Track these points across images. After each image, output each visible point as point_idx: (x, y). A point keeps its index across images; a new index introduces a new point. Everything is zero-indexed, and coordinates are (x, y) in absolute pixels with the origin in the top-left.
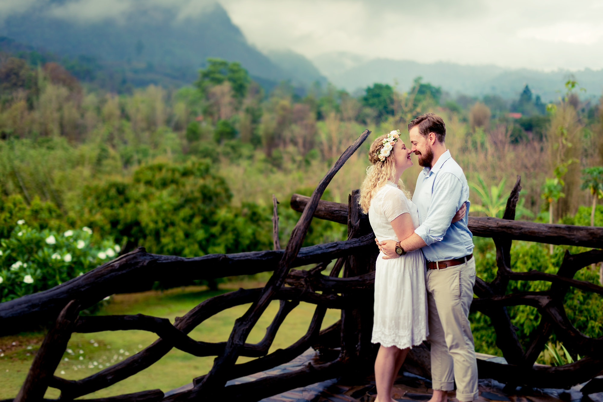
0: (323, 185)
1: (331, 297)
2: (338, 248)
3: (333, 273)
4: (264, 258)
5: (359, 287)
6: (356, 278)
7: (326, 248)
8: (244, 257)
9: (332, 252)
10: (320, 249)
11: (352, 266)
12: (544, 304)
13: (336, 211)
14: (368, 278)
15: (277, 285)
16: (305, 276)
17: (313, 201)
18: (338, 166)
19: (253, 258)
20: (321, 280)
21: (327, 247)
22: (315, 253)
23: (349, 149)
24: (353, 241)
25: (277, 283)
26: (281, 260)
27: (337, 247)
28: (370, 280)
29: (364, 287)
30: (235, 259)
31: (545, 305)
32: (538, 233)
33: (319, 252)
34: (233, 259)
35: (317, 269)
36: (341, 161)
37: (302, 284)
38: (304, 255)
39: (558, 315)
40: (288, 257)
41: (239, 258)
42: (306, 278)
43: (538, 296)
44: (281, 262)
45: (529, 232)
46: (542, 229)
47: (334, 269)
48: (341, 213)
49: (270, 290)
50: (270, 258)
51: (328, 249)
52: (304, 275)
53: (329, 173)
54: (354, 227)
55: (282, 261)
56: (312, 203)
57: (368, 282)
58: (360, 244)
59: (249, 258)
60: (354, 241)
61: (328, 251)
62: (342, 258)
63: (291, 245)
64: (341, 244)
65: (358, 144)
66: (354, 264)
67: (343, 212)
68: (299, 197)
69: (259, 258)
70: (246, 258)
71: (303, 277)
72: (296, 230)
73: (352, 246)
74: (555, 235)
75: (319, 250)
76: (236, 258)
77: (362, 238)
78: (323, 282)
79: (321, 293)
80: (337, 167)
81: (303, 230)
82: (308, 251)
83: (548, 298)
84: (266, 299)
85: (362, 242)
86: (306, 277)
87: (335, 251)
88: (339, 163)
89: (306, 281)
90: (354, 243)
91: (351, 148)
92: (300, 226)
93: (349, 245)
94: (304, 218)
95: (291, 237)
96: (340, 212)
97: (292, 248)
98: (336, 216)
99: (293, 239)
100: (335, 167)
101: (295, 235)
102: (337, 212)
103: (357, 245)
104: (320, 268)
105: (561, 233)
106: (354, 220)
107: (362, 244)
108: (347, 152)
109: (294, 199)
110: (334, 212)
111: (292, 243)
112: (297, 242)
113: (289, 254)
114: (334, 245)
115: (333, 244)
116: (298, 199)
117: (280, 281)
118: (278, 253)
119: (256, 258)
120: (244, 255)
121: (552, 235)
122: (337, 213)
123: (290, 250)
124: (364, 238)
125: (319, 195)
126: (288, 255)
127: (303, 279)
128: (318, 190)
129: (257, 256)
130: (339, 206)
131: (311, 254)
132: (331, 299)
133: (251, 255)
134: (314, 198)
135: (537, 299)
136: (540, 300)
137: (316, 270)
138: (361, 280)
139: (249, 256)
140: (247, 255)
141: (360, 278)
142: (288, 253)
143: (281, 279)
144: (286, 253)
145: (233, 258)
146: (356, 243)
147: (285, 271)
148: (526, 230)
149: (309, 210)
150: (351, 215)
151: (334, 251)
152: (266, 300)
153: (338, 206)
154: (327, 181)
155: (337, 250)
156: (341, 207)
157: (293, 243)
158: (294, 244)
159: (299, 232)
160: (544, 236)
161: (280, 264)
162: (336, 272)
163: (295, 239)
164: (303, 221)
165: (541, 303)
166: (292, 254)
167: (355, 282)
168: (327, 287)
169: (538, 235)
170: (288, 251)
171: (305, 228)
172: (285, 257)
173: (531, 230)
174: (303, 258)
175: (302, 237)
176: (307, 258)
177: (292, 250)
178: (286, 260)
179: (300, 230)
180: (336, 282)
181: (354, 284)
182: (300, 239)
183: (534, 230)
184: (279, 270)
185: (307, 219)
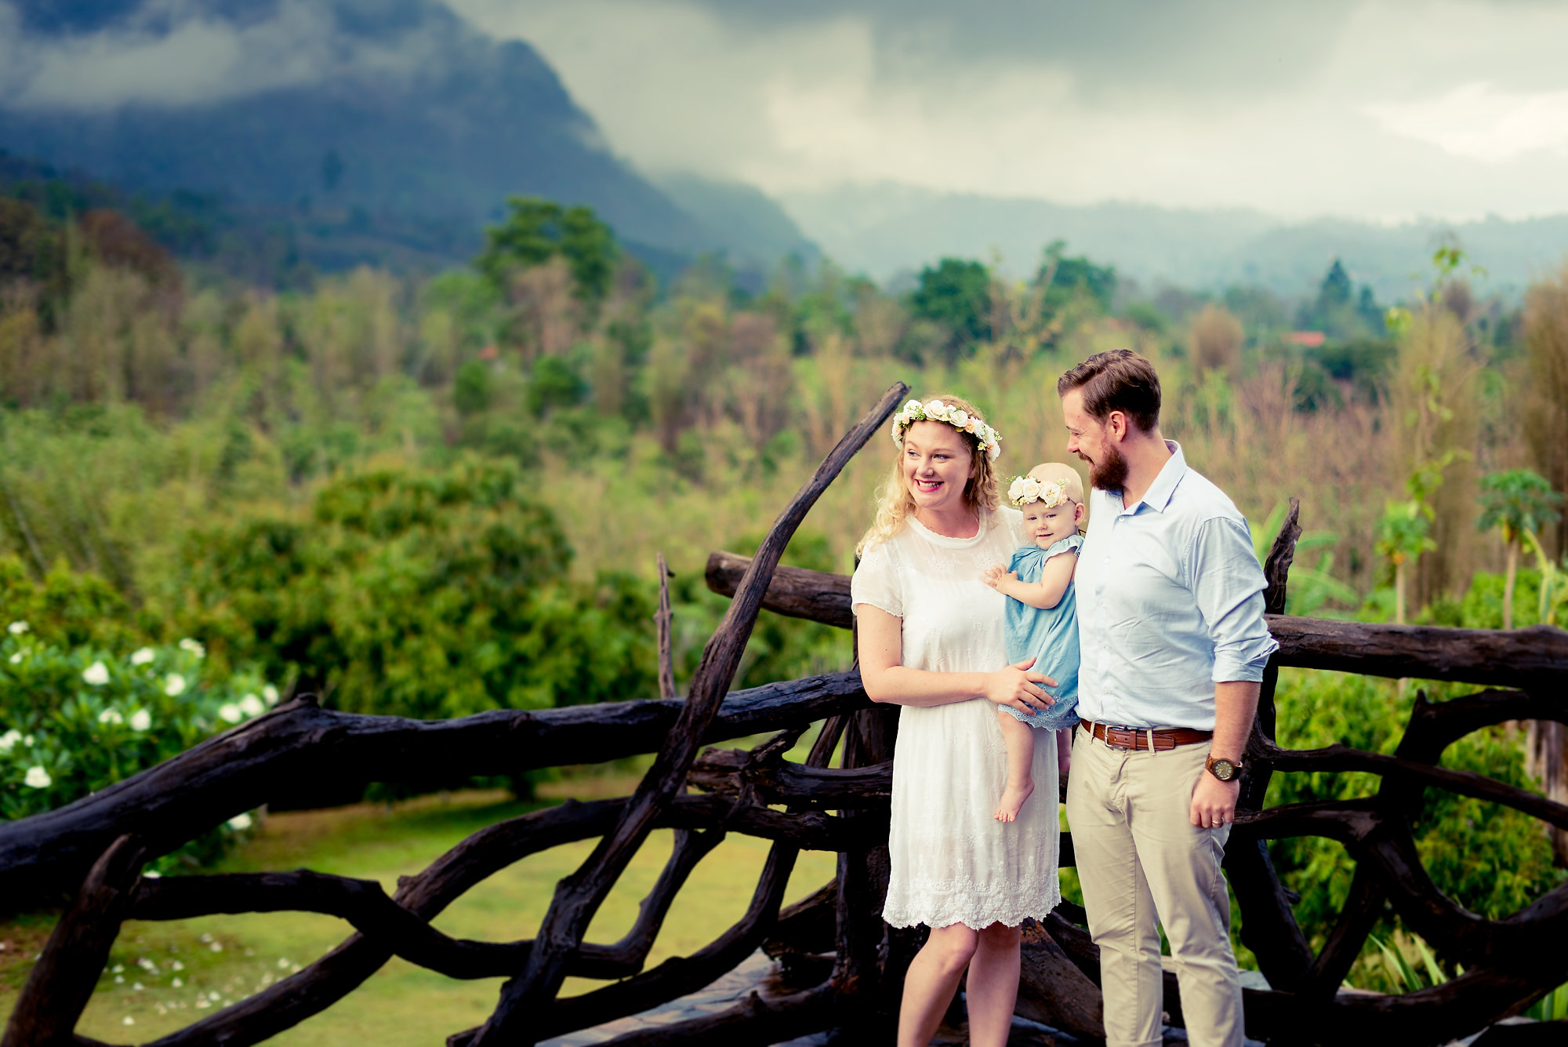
0: (784, 529)
1: (809, 820)
2: (825, 692)
3: (816, 757)
4: (631, 719)
5: (882, 794)
6: (875, 770)
7: (796, 693)
8: (579, 717)
9: (809, 701)
10: (778, 694)
11: (864, 738)
12: (1361, 832)
13: (824, 593)
15: (666, 789)
16: (741, 767)
17: (758, 570)
18: (824, 477)
19: (602, 719)
20: (783, 774)
21: (796, 690)
22: (764, 706)
23: (853, 434)
25: (664, 784)
26: (677, 725)
27: (824, 689)
30: (554, 724)
31: (1365, 833)
32: (1346, 646)
33: (776, 702)
34: (548, 722)
35: (773, 748)
36: (831, 464)
37: (733, 787)
38: (735, 711)
39: (1398, 860)
40: (695, 715)
41: (563, 719)
42: (743, 771)
43: (1347, 812)
44: (675, 730)
45: (1322, 646)
46: (1354, 636)
47: (817, 747)
48: (835, 598)
49: (646, 804)
50: (645, 719)
51: (799, 694)
52: (739, 763)
53: (799, 498)
55: (678, 727)
56: (756, 574)
59: (591, 719)
62: (839, 717)
63: (701, 684)
64: (835, 682)
65: (875, 421)
67: (840, 598)
68: (728, 559)
69: (618, 721)
70: (584, 720)
71: (735, 769)
72: (715, 646)
74: (1390, 652)
75: (777, 697)
76: (557, 719)
78: (787, 781)
79: (782, 808)
80: (821, 482)
81: (732, 645)
82: (745, 699)
83: (1372, 817)
84: (636, 827)
86: (745, 768)
87: (819, 698)
88: (826, 471)
89: (744, 779)
91: (857, 430)
92: (725, 635)
94: (735, 615)
95: (702, 665)
96: (833, 596)
97: (703, 693)
98: (822, 607)
99: (706, 668)
100: (816, 480)
101: (713, 660)
102: (826, 597)
104: (780, 743)
105: (1403, 648)
108: (848, 442)
109: (713, 564)
110: (819, 598)
111: (703, 680)
112: (717, 678)
113: (695, 709)
114: (817, 683)
115: (814, 681)
116: (724, 564)
117: (674, 780)
118: (668, 707)
119: (610, 721)
120: (577, 713)
121: (1381, 652)
122: (825, 601)
123: (698, 699)
125: (774, 554)
126: (693, 711)
127: (736, 774)
128: (771, 539)
129: (613, 713)
130: (832, 581)
131: (755, 708)
132: (809, 824)
133: (597, 712)
134: (761, 562)
135: (1344, 819)
136: (1353, 823)
137: (769, 749)
139: (591, 715)
140: (588, 712)
142: (694, 707)
143: (675, 775)
144: (689, 708)
145: (550, 719)
147: (685, 753)
148: (1314, 640)
149: (748, 594)
151: (815, 699)
152: (636, 831)
153: (827, 581)
154: (796, 518)
155: (828, 696)
156: (835, 584)
157: (706, 680)
158: (709, 682)
159: (723, 651)
160: (1360, 655)
161: (673, 734)
162: (822, 754)
163: (712, 668)
164: (733, 622)
165: (1352, 829)
166: (703, 708)
167: (871, 780)
168: (800, 793)
169: (1344, 654)
170: (693, 702)
171: (738, 639)
172: (686, 717)
173: (1328, 639)
174: (734, 719)
175: (730, 664)
176: (744, 718)
177: (703, 698)
178: (689, 725)
179: (725, 645)
180: (822, 782)
181: (869, 784)
182: (726, 670)
183: (1334, 640)
184: (671, 751)
185: (743, 618)
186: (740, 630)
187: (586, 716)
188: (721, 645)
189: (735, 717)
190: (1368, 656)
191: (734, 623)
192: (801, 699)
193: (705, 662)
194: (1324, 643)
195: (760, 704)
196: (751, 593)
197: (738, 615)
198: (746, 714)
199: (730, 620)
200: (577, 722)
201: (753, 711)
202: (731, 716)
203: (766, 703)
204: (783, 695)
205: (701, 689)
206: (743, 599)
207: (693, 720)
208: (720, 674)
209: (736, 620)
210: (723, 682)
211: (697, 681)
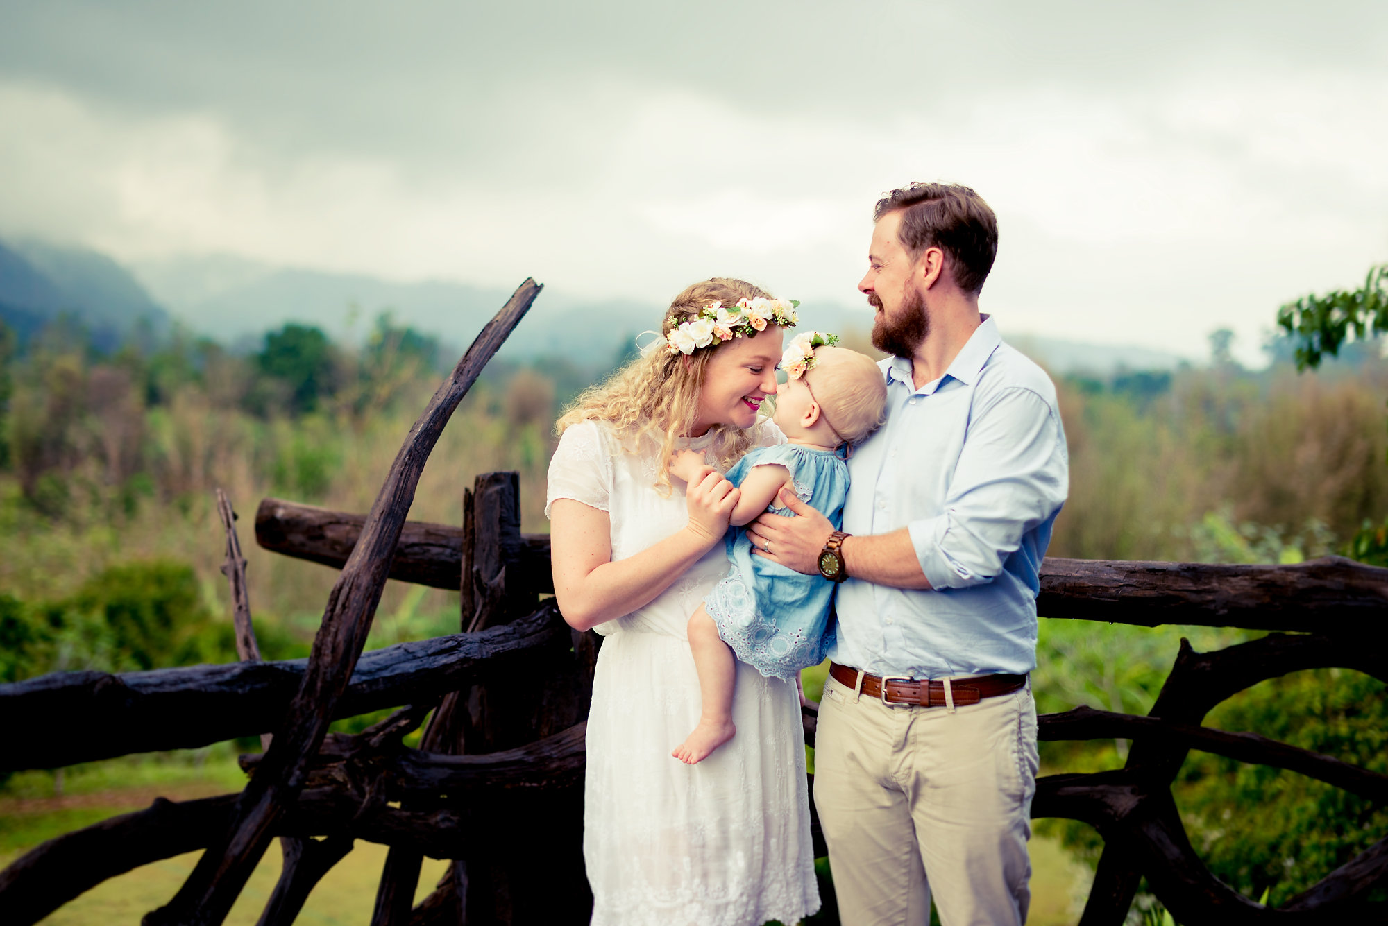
0: (424, 440)
1: (443, 820)
2: (462, 655)
3: (433, 742)
4: (241, 687)
5: (528, 785)
6: (516, 754)
7: (429, 656)
8: (175, 683)
9: (445, 666)
10: (410, 656)
12: (1121, 810)
13: (414, 545)
14: (553, 752)
15: (292, 782)
16: (347, 755)
17: (396, 491)
18: (464, 379)
19: (204, 686)
20: (404, 763)
21: (430, 652)
22: (397, 672)
23: (490, 331)
24: (497, 633)
25: (290, 774)
26: (300, 696)
27: (461, 651)
28: (560, 759)
29: (544, 783)
30: (144, 691)
31: (1127, 811)
32: (1096, 588)
33: (410, 667)
34: (137, 689)
35: (393, 728)
36: (470, 364)
37: (334, 781)
38: (364, 678)
39: (1167, 842)
40: (324, 681)
41: (156, 685)
42: (350, 760)
43: (1101, 787)
44: (298, 700)
45: (1066, 589)
46: (1106, 576)
47: (433, 728)
48: (429, 551)
49: (265, 804)
50: (258, 686)
51: (432, 658)
52: (342, 750)
53: (439, 402)
54: (489, 592)
55: (302, 698)
56: (394, 496)
57: (554, 765)
58: (519, 642)
59: (191, 685)
60: (501, 633)
61: (436, 665)
62: (458, 692)
63: (329, 639)
64: (471, 642)
65: (512, 319)
66: (482, 712)
67: (435, 550)
68: (285, 507)
69: (225, 688)
70: (182, 687)
71: (338, 758)
72: (346, 589)
73: (500, 648)
74: (1153, 593)
75: (409, 660)
76: (147, 685)
77: (519, 624)
78: (409, 771)
79: (397, 805)
80: (461, 384)
81: (367, 588)
82: (374, 663)
83: (1133, 792)
84: (254, 835)
85: (523, 636)
86: (352, 757)
87: (456, 662)
88: (465, 372)
89: (350, 769)
90: (501, 639)
91: (493, 327)
92: (358, 575)
93: (492, 647)
94: (370, 549)
95: (329, 614)
96: (426, 548)
97: (334, 650)
98: (410, 561)
99: (335, 618)
100: (455, 382)
101: (344, 607)
102: (416, 549)
103: (511, 645)
104: (403, 723)
105: (1169, 588)
106: (486, 569)
107: (525, 643)
108: (486, 340)
110: (408, 550)
111: (332, 634)
112: (351, 631)
113: (325, 673)
114: (450, 643)
115: (446, 642)
116: (280, 513)
117: (300, 769)
118: (283, 671)
119: (215, 688)
120: (172, 677)
121: (1140, 593)
122: (416, 554)
123: (328, 659)
124: (526, 625)
125: (414, 470)
126: (321, 676)
127: (340, 764)
128: (410, 451)
129: (219, 679)
130: (423, 530)
131: (386, 674)
132: (443, 826)
133: (197, 677)
134: (399, 482)
135: (1098, 796)
136: (1110, 800)
137: (388, 730)
138: (530, 759)
139: (191, 680)
140: (185, 676)
141: (529, 753)
142: (322, 669)
143: (302, 762)
144: (315, 671)
145: (138, 685)
146: (507, 641)
147: (314, 733)
148: (1055, 583)
150: (473, 554)
151: (452, 664)
152: (254, 841)
153: (416, 530)
154: (437, 427)
155: (463, 661)
156: (428, 533)
157: (336, 633)
158: (340, 637)
159: (357, 596)
160: (1114, 598)
161: (297, 706)
162: (440, 737)
163: (343, 618)
164: (367, 558)
165: (1111, 807)
166: (335, 672)
167: (513, 768)
168: (426, 786)
169: (1094, 598)
170: (320, 663)
171: (374, 580)
172: (312, 682)
173: (1072, 581)
174: (363, 688)
175: (366, 613)
176: (374, 688)
177: (333, 657)
178: (318, 694)
179: (358, 588)
180: (452, 771)
181: (511, 773)
182: (361, 621)
183: (1081, 581)
184: (295, 729)
185: (379, 552)
186: (377, 568)
187: (184, 681)
188: (354, 588)
189: (364, 686)
190: (1125, 600)
191: (369, 559)
192: (436, 663)
193: (333, 610)
194: (1068, 585)
195: (390, 669)
196: (389, 520)
197: (373, 550)
198: (376, 681)
199: (363, 555)
200: (173, 689)
201: (385, 678)
202: (359, 684)
203: (398, 668)
204: (415, 658)
205: (330, 645)
206: (379, 528)
207: (322, 687)
208: (354, 626)
209: (371, 555)
210: (359, 636)
211: (324, 636)
